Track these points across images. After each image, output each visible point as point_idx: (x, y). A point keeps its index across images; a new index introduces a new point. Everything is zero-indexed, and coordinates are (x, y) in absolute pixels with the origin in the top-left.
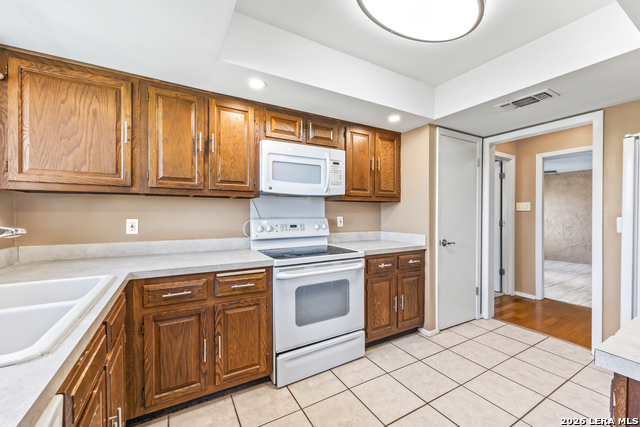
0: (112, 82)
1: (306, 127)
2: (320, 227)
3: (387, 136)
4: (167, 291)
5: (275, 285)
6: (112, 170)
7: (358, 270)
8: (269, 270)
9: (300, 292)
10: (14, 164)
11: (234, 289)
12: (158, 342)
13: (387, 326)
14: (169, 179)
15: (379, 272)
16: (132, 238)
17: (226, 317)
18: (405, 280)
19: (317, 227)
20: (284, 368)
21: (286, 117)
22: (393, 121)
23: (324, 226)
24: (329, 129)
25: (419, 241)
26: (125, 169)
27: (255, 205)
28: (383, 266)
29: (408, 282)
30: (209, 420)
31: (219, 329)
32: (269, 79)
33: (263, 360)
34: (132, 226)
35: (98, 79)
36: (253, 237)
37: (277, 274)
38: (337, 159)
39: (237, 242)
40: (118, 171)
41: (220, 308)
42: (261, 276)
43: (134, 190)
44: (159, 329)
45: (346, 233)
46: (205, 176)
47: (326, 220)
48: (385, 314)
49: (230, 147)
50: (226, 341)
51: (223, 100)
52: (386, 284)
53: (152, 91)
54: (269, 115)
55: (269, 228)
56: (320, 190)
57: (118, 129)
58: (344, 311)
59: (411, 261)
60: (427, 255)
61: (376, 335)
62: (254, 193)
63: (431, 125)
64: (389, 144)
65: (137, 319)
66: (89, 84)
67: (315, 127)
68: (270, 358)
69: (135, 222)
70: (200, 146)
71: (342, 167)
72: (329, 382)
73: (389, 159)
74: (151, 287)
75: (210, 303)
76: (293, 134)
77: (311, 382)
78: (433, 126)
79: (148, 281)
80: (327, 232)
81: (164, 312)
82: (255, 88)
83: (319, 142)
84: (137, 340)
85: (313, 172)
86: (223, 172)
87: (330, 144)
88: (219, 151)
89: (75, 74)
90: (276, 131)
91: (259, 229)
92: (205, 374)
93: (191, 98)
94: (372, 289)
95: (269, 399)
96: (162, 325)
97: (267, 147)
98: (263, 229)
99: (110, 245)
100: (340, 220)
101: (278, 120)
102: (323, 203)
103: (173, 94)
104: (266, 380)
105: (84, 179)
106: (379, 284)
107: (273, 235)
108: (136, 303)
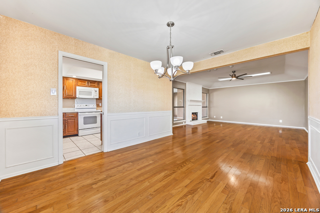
1: (88, 83)
7: (99, 114)
8: (77, 113)
9: (84, 118)
11: (70, 116)
17: (68, 121)
19: (93, 106)
20: (80, 133)
21: (83, 81)
24: (94, 83)
27: (76, 100)
31: (66, 124)
33: (76, 131)
36: (76, 108)
37: (79, 114)
38: (96, 90)
39: (71, 109)
42: (75, 114)
47: (96, 104)
49: (69, 88)
50: (68, 126)
51: (67, 78)
54: (78, 81)
56: (91, 97)
58: (96, 123)
62: (75, 98)
67: (91, 83)
68: (78, 131)
71: (98, 92)
75: (65, 118)
76: (85, 85)
80: (96, 107)
83: (92, 86)
85: (90, 93)
86: (67, 93)
87: (95, 87)
88: (66, 89)
90: (81, 84)
97: (78, 88)
98: (78, 106)
100: (100, 104)
101: (81, 82)
102: (95, 100)
104: (77, 135)
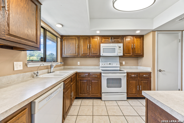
0: (75, 38)
1: (111, 39)
2: (117, 64)
3: (138, 37)
4: (82, 75)
5: (102, 77)
6: (75, 53)
7: (125, 76)
8: (101, 73)
9: (108, 80)
10: (64, 53)
11: (93, 77)
12: (80, 84)
13: (135, 94)
14: (84, 54)
15: (132, 77)
16: (78, 65)
17: (92, 82)
18: (142, 81)
19: (116, 64)
20: (104, 96)
21: (106, 37)
22: (138, 33)
23: (118, 64)
24: (118, 38)
25: (149, 69)
26: (77, 53)
27: (101, 59)
28: (133, 76)
29: (143, 82)
30: (88, 102)
31: (90, 84)
32: (101, 31)
33: (99, 93)
34: (79, 63)
35: (73, 38)
36: (100, 66)
37: (103, 75)
38: (120, 46)
39: (97, 67)
40: (76, 53)
41: (91, 80)
42: (99, 74)
43: (78, 56)
44: (80, 82)
45: (126, 66)
46: (90, 53)
47: (119, 63)
48: (134, 90)
49: (94, 46)
50: (92, 87)
51: (93, 37)
52: (135, 81)
53: (81, 38)
54: (102, 38)
55: (103, 64)
56: (115, 54)
57: (76, 46)
58: (120, 86)
59: (145, 76)
60: (152, 74)
61: (131, 96)
62: (99, 56)
63: (153, 31)
64: (139, 39)
65: (77, 80)
66: (72, 39)
67: (114, 38)
68: (101, 93)
69: (79, 62)
70: (89, 47)
71: (122, 48)
72: (115, 103)
73: (139, 44)
74: (79, 74)
75: (89, 79)
76: (108, 41)
77: (110, 102)
78: (154, 31)
79: (79, 73)
80: (119, 66)
81: (81, 79)
82: (98, 33)
83: (115, 42)
84: (77, 83)
85: (113, 50)
86: (93, 52)
87: (118, 42)
88: (92, 47)
89: (70, 37)
90: (104, 41)
91: (101, 64)
92: (88, 93)
93: (87, 37)
94: (129, 82)
95: (100, 102)
96: (81, 81)
98: (102, 64)
99: (76, 67)
100: (124, 63)
101: (105, 38)
102: (118, 58)
103: (84, 37)
104: (100, 98)
105: (71, 55)
106: (132, 81)
107: (105, 66)
108: (77, 77)
